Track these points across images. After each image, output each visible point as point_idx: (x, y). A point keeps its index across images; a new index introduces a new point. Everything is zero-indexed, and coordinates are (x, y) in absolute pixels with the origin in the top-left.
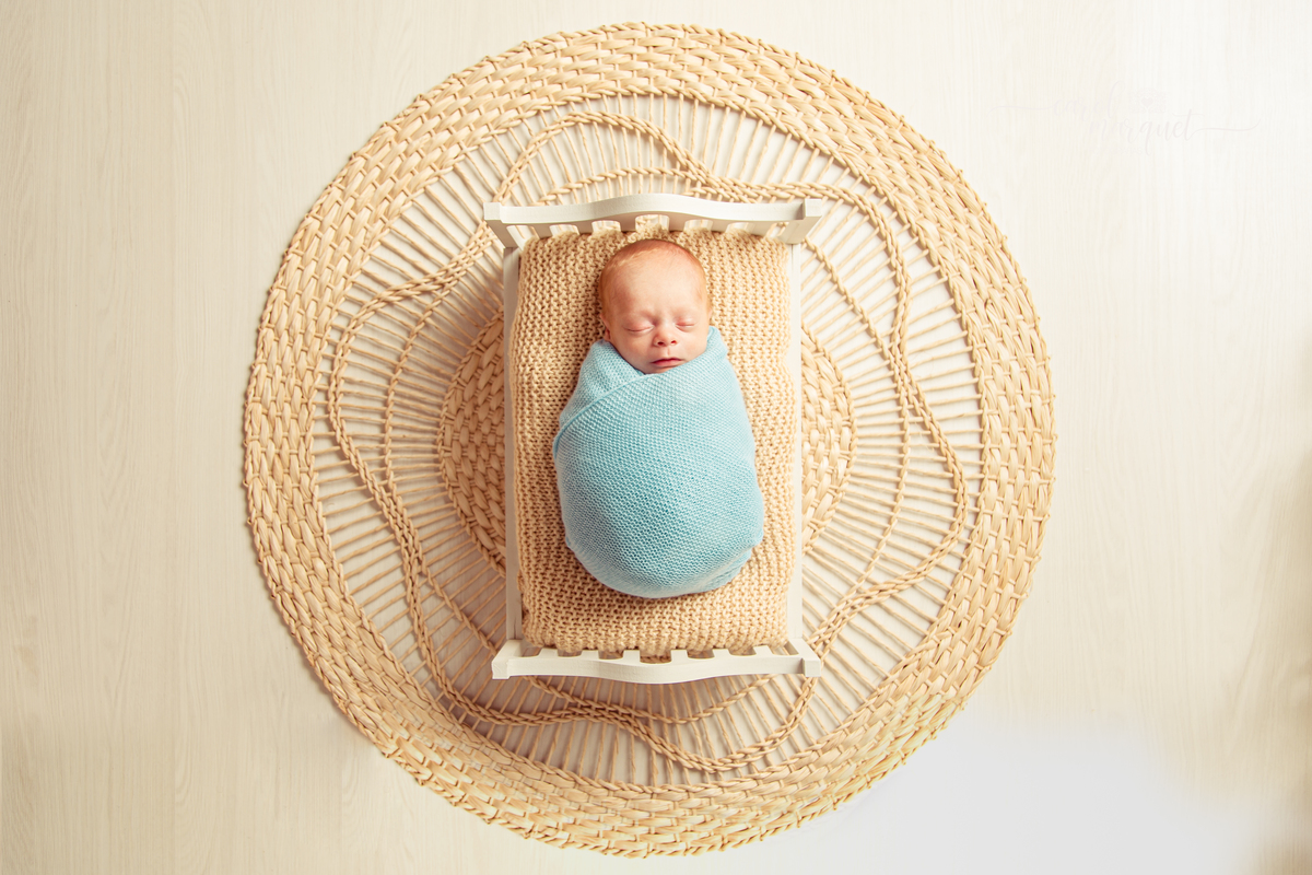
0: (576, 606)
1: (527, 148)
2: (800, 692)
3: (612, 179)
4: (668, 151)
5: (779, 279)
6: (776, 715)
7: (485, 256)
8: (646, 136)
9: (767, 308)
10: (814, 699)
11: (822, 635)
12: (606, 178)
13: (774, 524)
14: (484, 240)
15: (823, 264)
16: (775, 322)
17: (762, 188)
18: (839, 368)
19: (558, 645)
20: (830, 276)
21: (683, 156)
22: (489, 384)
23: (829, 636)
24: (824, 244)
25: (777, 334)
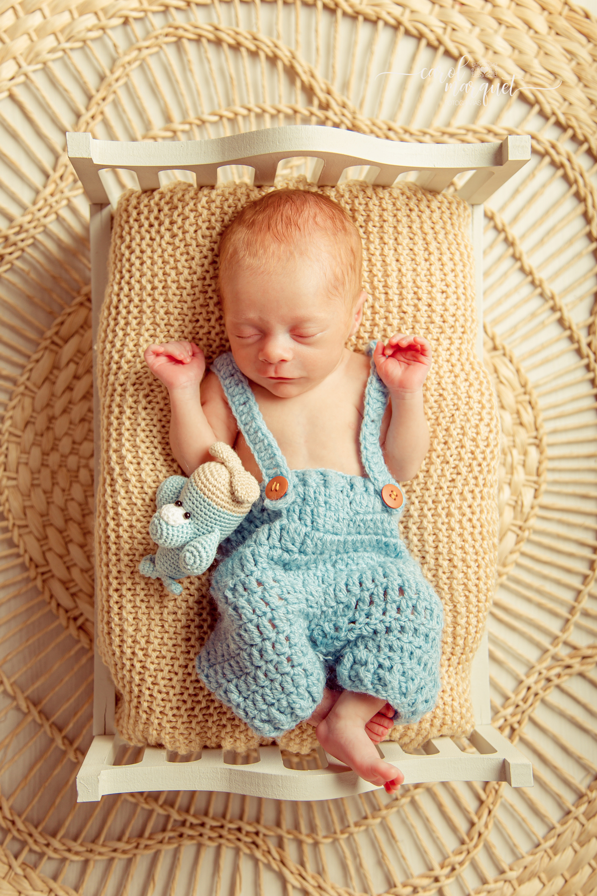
0: (191, 691)
1: (112, 72)
2: (483, 796)
3: (229, 119)
4: (303, 82)
5: (462, 248)
6: (454, 829)
7: (59, 219)
8: (273, 60)
9: (447, 286)
10: (503, 805)
11: (509, 717)
12: (221, 117)
13: (455, 571)
14: (57, 197)
15: (502, 236)
16: (460, 303)
17: (425, 133)
18: (522, 370)
19: (168, 746)
20: (511, 251)
21: (322, 90)
22: (70, 388)
23: (518, 718)
24: (502, 208)
25: (462, 319)
